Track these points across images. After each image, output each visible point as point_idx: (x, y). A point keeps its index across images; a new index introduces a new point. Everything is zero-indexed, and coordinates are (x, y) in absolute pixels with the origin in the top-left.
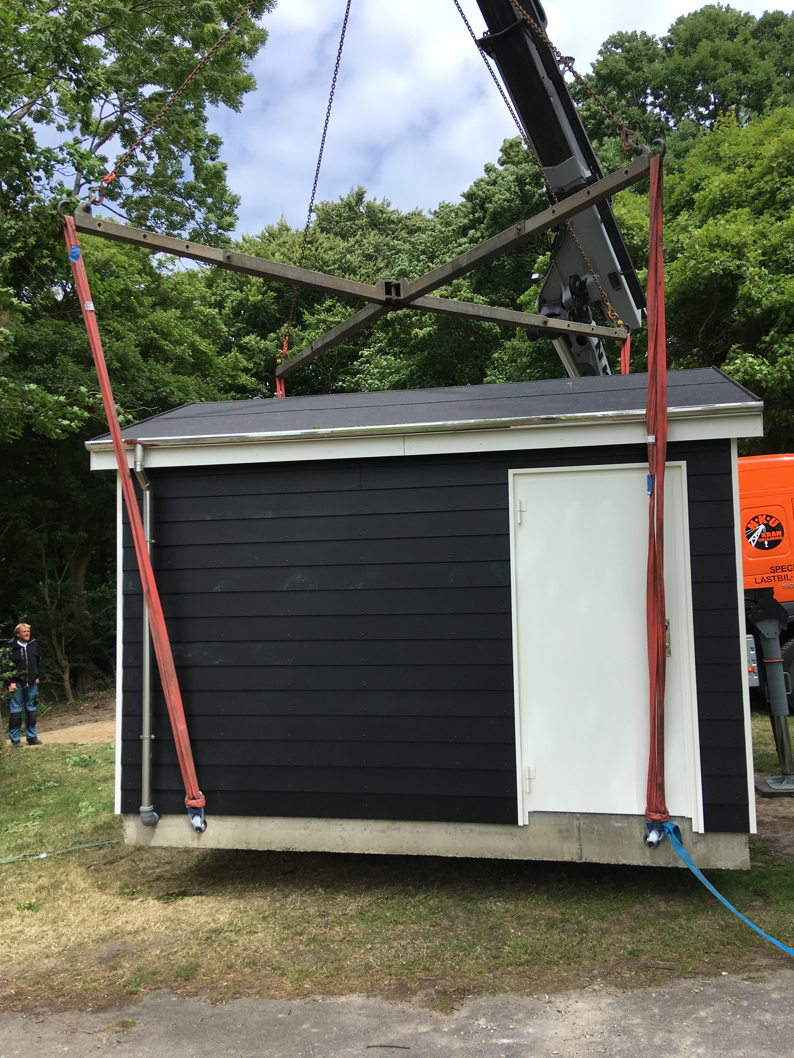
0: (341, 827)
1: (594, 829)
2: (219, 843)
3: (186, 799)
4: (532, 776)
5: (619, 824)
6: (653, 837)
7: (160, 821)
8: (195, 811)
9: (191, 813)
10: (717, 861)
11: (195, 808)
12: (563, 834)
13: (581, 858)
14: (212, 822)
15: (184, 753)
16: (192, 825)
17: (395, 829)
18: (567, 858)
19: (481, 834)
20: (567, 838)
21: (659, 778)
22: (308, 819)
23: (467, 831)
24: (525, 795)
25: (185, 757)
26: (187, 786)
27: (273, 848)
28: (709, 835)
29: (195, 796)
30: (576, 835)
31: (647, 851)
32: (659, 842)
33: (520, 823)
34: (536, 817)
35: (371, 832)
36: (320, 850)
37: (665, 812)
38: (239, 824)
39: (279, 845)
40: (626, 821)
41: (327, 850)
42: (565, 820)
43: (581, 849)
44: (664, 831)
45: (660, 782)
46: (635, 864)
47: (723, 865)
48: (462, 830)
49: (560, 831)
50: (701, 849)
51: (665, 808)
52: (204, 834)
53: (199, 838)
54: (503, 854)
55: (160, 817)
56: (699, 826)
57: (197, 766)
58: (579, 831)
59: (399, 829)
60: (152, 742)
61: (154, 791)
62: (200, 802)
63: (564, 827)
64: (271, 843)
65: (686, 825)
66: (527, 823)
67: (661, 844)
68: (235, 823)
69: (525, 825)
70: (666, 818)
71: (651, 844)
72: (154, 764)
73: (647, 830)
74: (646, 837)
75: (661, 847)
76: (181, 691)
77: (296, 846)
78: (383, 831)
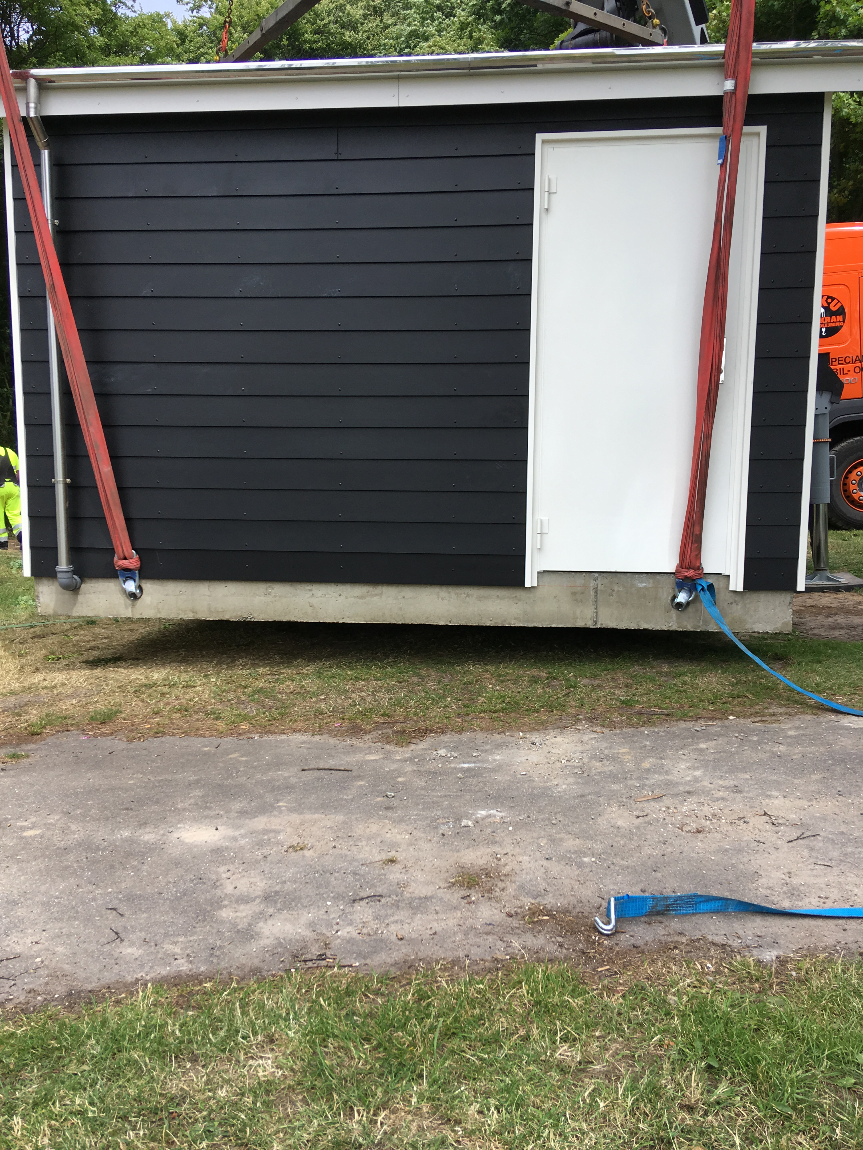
0: (311, 593)
1: (614, 591)
2: (160, 613)
3: (116, 558)
4: (545, 531)
5: (644, 584)
6: (682, 597)
7: (83, 586)
8: (128, 574)
9: (123, 576)
10: (754, 623)
11: (126, 570)
12: (577, 597)
13: (596, 622)
14: (149, 586)
15: (111, 502)
16: (124, 591)
17: (376, 595)
18: (580, 624)
19: (479, 598)
20: (581, 601)
21: (697, 528)
22: (269, 584)
23: (463, 595)
24: (535, 551)
25: (112, 507)
26: (116, 544)
27: (227, 617)
28: (748, 595)
29: (126, 555)
30: (592, 597)
31: (674, 613)
32: (688, 603)
33: (528, 584)
34: (547, 578)
35: (346, 598)
36: (285, 619)
37: (699, 568)
38: (184, 590)
39: (234, 614)
40: (651, 581)
41: (293, 619)
42: (580, 581)
43: (597, 613)
44: (696, 589)
45: (697, 532)
46: (658, 628)
47: (760, 628)
48: (457, 594)
49: (574, 594)
50: (737, 610)
51: (700, 563)
52: (139, 602)
53: (133, 606)
54: (505, 621)
55: (82, 581)
56: (737, 583)
57: (128, 520)
58: (596, 592)
59: (381, 594)
60: (68, 488)
61: (74, 550)
62: (133, 562)
63: (579, 588)
64: (224, 611)
65: (723, 581)
66: (536, 585)
67: (691, 605)
68: (179, 589)
69: (533, 587)
70: (700, 574)
71: (679, 605)
72: (73, 518)
73: (677, 590)
74: (675, 597)
75: (690, 609)
76: (103, 426)
77: (255, 615)
78: (362, 597)
